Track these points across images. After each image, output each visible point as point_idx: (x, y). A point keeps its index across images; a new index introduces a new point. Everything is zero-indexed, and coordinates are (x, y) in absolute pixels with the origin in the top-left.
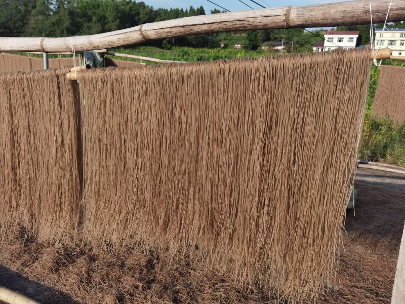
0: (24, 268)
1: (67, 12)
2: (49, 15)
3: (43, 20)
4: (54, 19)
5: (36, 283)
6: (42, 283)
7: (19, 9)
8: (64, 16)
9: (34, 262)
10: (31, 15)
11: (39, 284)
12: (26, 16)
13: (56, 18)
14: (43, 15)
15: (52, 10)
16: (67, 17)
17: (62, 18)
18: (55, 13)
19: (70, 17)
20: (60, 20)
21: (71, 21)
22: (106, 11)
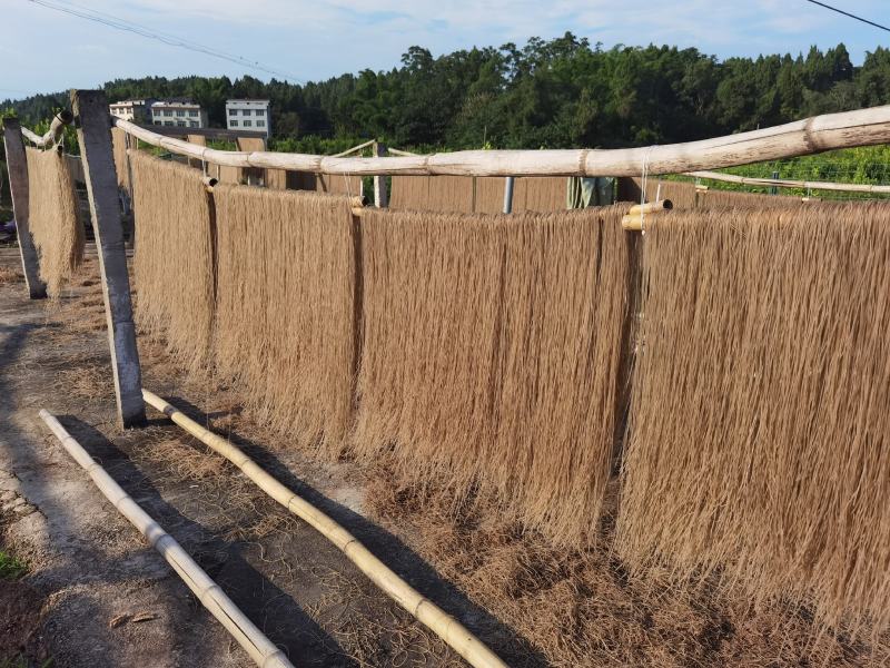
0: (458, 574)
1: (533, 83)
2: (500, 91)
3: (487, 103)
4: (507, 99)
5: (480, 608)
6: (490, 612)
7: (448, 84)
8: (528, 91)
9: (475, 568)
10: (469, 92)
11: (486, 612)
12: (459, 96)
13: (512, 96)
14: (489, 93)
15: (505, 82)
16: (531, 92)
17: (523, 95)
18: (512, 87)
19: (537, 93)
20: (519, 99)
21: (538, 101)
22: (612, 76)
